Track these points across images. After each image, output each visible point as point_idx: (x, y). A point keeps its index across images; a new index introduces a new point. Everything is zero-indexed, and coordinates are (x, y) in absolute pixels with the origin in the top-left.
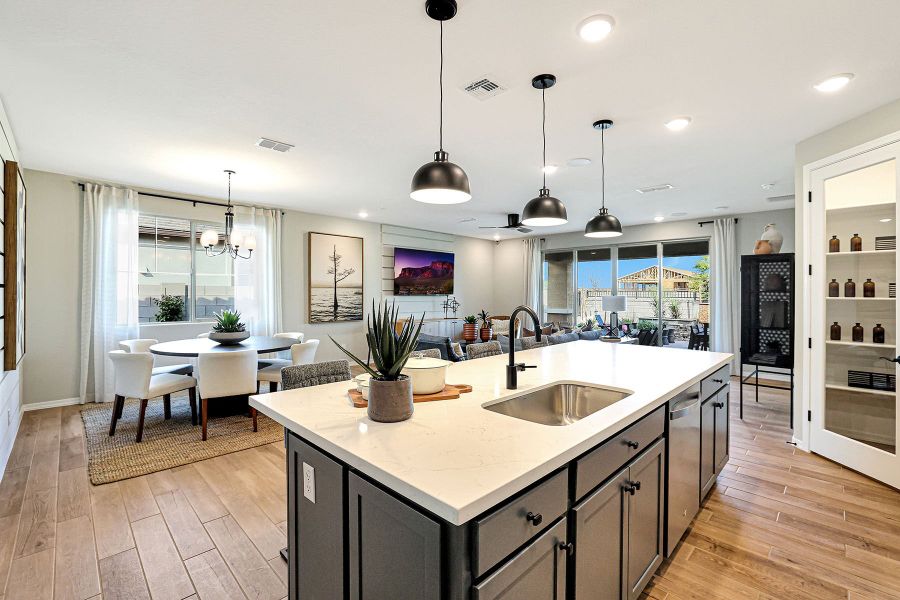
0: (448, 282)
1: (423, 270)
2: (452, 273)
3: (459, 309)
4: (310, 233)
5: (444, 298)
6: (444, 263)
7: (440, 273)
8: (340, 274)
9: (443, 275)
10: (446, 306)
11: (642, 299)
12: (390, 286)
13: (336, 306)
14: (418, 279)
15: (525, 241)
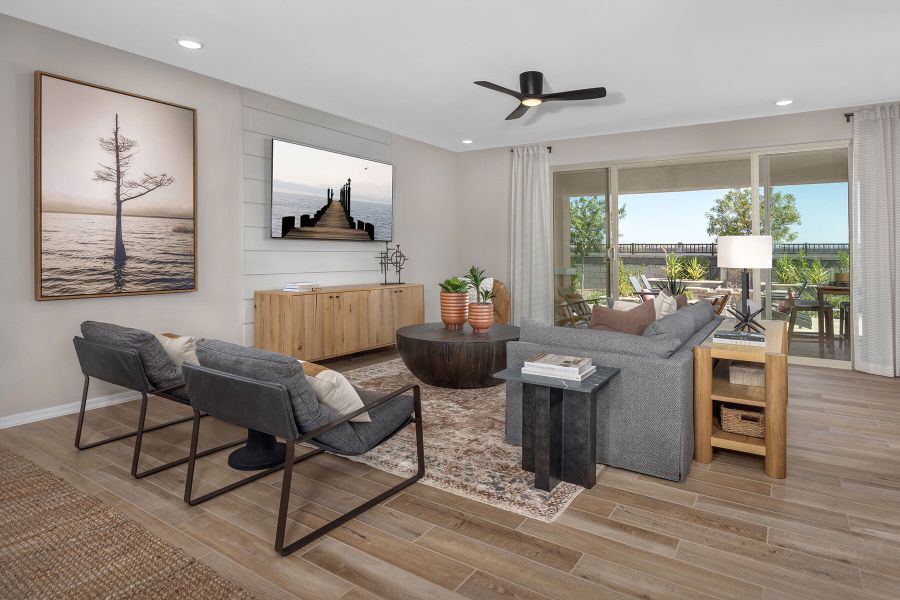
3: (405, 265)
4: (38, 76)
5: (380, 246)
8: (133, 185)
10: (385, 260)
13: (120, 256)
15: (515, 151)
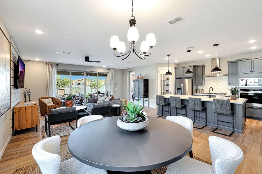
1: (22, 73)
3: (31, 95)
6: (24, 70)
10: (25, 94)
14: (21, 78)
15: (48, 64)
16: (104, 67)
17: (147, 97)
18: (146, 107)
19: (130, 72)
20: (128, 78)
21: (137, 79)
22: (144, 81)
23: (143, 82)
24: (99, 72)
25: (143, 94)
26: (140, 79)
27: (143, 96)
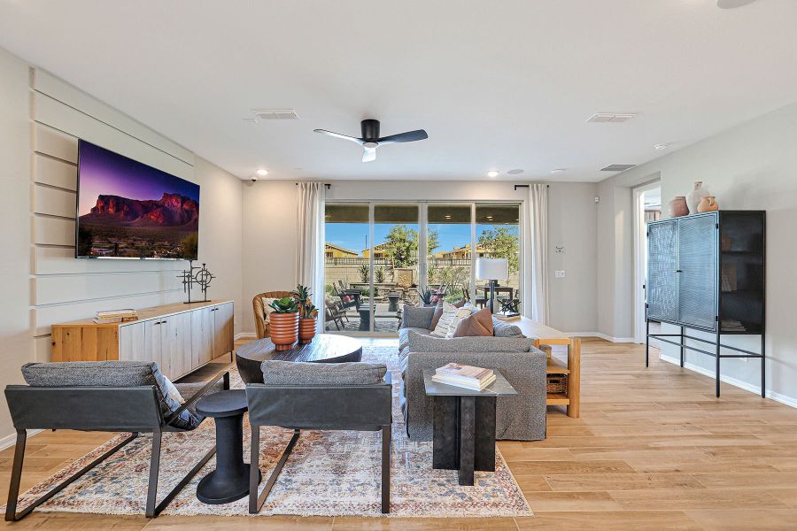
0: (191, 236)
1: (147, 207)
2: (196, 221)
3: (212, 284)
5: (184, 265)
6: (184, 201)
7: (177, 218)
9: (183, 222)
10: (188, 279)
11: (341, 266)
12: (65, 233)
14: (137, 224)
15: (300, 184)
16: (493, 174)
17: (756, 325)
18: (741, 399)
19: (632, 188)
20: (620, 220)
21: (668, 214)
22: (719, 227)
23: (714, 234)
24: (476, 202)
25: (712, 309)
26: (691, 213)
27: (712, 323)
